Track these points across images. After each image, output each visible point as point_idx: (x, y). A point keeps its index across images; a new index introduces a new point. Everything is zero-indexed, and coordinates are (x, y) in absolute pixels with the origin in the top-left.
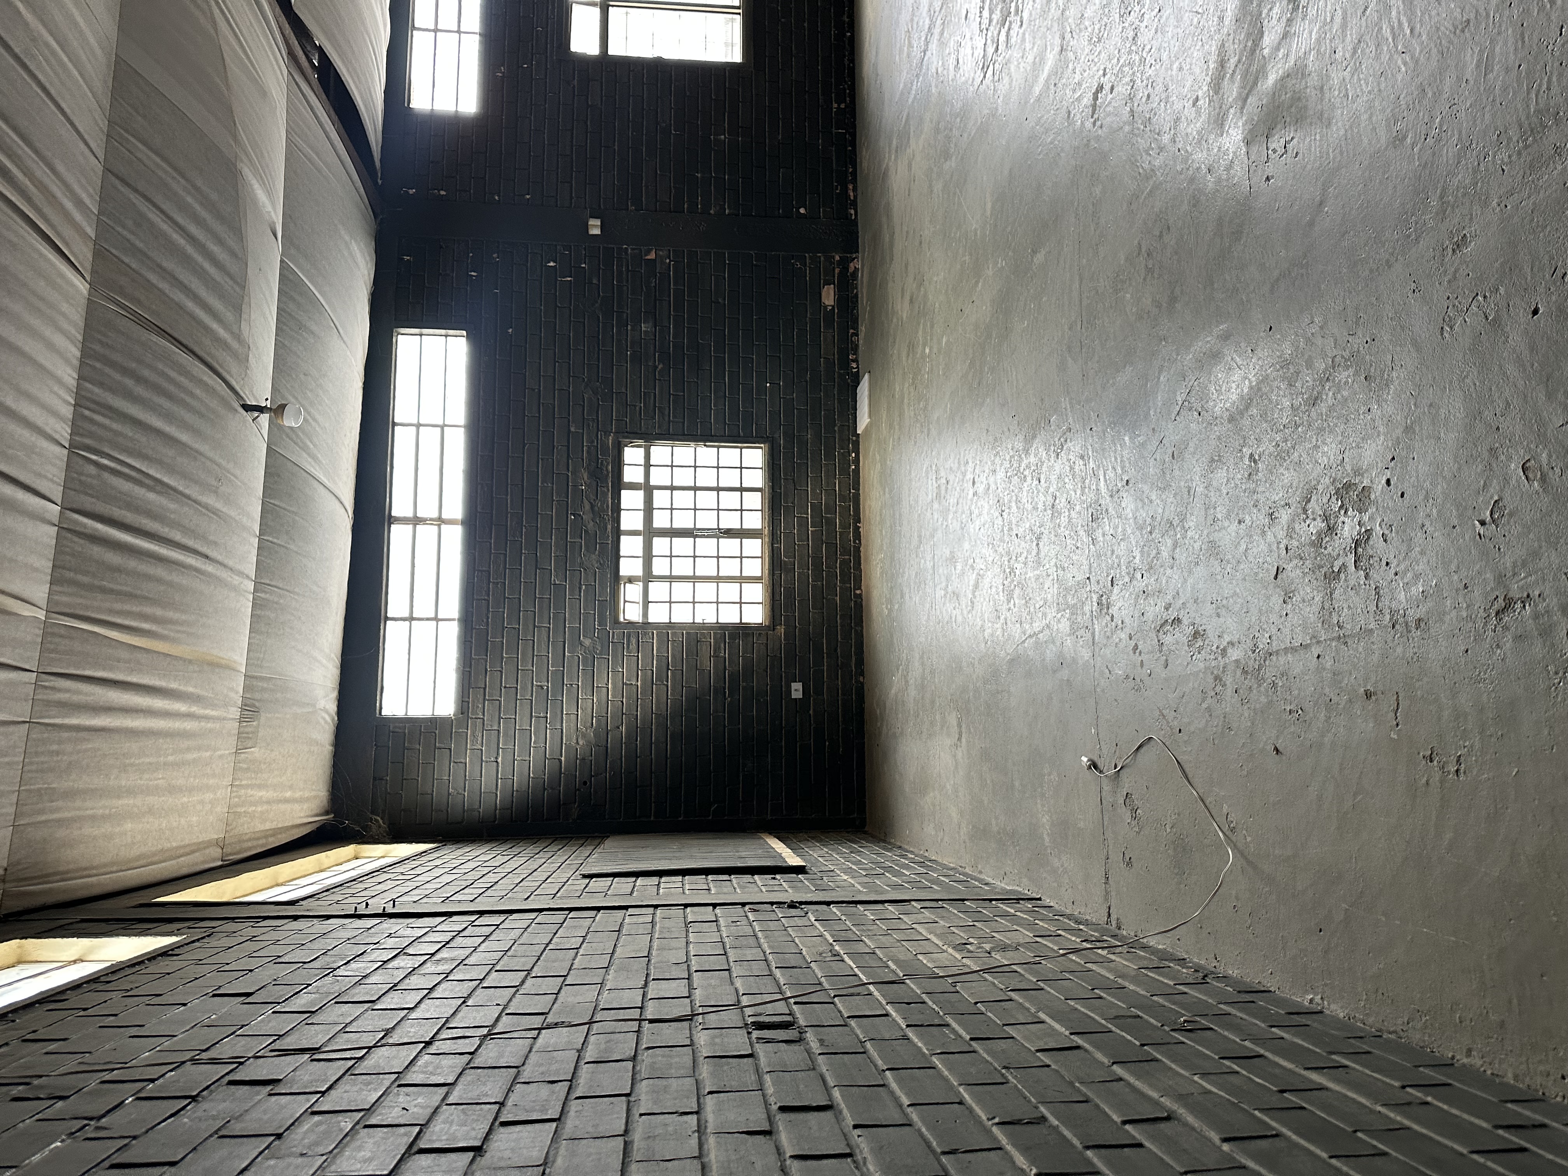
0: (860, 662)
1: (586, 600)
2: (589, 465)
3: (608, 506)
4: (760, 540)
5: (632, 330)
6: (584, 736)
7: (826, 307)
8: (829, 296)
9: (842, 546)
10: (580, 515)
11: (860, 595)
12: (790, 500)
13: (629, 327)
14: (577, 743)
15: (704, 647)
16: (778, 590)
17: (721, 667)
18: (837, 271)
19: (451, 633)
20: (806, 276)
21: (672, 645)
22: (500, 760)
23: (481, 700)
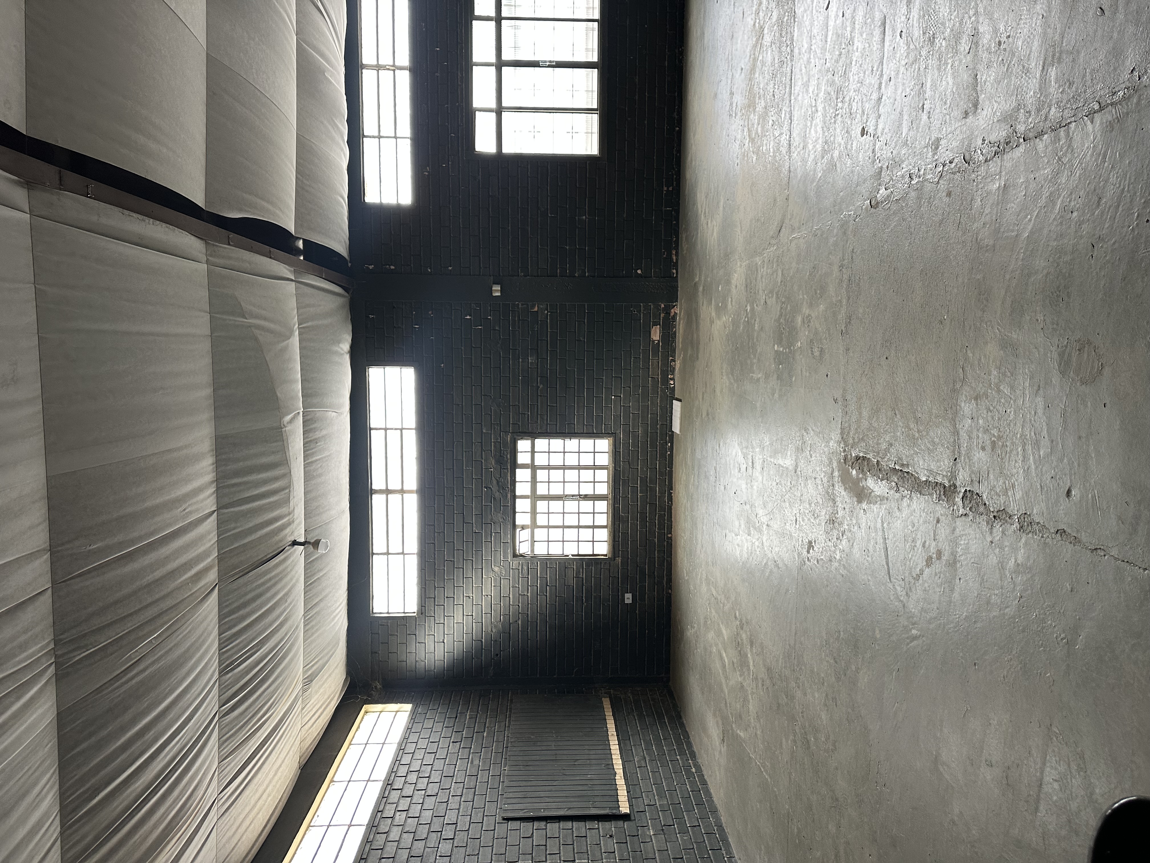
0: (670, 580)
1: (495, 543)
2: (495, 455)
3: (508, 482)
4: (606, 502)
5: (522, 362)
6: (495, 627)
7: (654, 341)
8: (656, 334)
9: (660, 506)
10: (490, 488)
11: (671, 538)
12: (626, 475)
13: (520, 360)
14: (492, 631)
15: (570, 572)
16: (617, 535)
17: (581, 583)
18: (662, 315)
19: (413, 563)
20: (640, 320)
21: (550, 571)
22: (445, 641)
23: (433, 605)
